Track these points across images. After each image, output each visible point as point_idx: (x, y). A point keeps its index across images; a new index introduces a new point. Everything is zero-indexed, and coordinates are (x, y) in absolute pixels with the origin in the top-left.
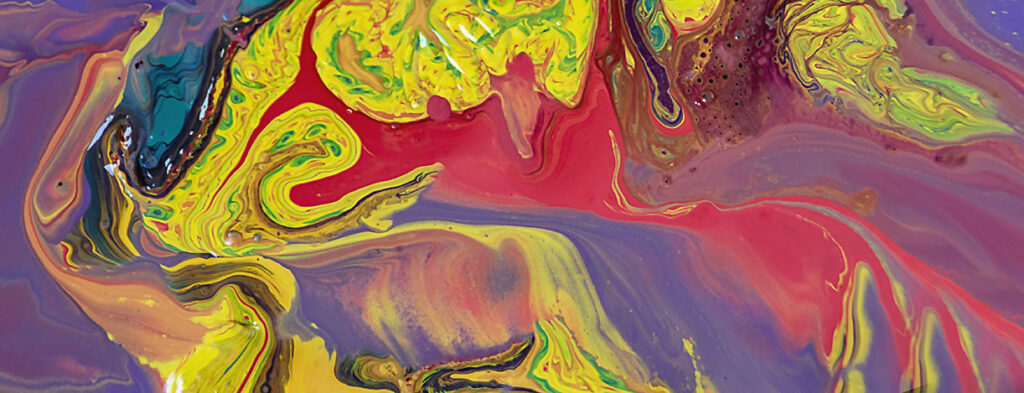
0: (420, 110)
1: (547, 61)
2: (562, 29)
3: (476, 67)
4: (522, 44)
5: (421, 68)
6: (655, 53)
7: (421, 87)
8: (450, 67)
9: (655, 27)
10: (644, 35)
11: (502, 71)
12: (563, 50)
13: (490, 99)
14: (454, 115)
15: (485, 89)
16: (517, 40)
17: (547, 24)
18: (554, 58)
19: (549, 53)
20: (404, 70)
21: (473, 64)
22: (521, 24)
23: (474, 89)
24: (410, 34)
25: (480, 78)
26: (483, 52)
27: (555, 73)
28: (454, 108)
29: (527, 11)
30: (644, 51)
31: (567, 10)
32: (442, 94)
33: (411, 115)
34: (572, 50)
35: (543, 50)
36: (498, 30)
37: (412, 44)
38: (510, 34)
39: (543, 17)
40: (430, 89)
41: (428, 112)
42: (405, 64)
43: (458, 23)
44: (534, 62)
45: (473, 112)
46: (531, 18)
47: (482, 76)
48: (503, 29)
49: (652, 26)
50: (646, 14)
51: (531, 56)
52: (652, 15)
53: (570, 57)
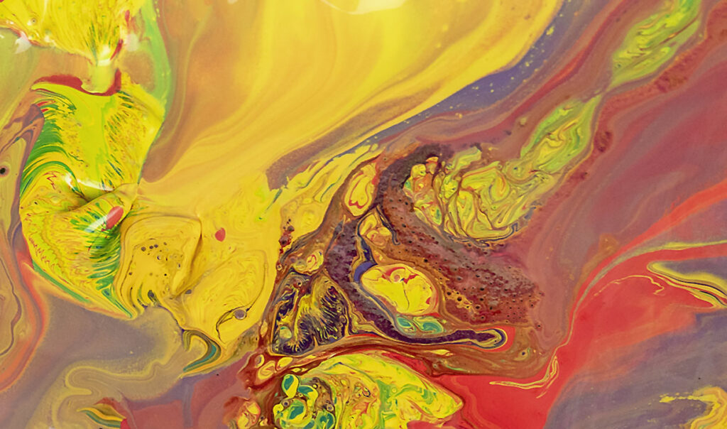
1: (421, 410)
2: (400, 390)
4: (401, 422)
6: (444, 334)
9: (424, 326)
10: (426, 336)
12: (416, 396)
16: (396, 424)
17: (391, 400)
18: (420, 405)
19: (415, 406)
22: (384, 416)
27: (432, 408)
29: (376, 409)
30: (439, 340)
31: (386, 382)
34: (419, 390)
35: (411, 410)
39: (385, 400)
46: (382, 407)
49: (423, 328)
50: (412, 328)
51: (412, 419)
52: (414, 325)
53: (423, 394)
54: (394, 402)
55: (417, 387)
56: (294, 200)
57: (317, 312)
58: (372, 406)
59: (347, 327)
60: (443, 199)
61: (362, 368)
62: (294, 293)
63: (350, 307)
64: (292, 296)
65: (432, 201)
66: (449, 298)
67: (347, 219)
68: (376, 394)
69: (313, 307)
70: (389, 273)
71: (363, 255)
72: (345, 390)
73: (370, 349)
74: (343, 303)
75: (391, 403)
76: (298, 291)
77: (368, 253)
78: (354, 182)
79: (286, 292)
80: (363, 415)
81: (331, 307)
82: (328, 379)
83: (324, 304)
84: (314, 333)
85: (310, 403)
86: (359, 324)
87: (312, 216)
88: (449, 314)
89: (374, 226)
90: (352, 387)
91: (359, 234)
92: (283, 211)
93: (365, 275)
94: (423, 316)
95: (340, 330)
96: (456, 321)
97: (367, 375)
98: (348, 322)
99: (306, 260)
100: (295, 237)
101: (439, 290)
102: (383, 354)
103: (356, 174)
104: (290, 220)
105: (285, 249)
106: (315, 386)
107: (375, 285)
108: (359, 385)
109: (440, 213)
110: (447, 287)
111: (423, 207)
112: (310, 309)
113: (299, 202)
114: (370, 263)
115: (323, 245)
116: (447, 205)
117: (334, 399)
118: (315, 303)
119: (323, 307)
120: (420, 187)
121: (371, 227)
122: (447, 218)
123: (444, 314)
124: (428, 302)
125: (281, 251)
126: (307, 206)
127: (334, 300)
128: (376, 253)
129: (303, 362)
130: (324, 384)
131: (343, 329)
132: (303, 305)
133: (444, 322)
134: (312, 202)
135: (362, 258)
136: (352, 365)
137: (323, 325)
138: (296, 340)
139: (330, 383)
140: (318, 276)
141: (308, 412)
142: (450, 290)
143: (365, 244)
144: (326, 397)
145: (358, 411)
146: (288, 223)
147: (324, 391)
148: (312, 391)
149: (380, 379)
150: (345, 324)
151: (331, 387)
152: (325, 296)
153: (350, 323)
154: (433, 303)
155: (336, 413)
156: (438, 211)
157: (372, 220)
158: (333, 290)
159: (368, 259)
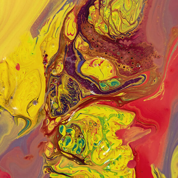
0: (132, 171)
1: (119, 124)
2: (108, 118)
3: (118, 150)
4: (112, 133)
5: (117, 169)
6: (120, 85)
7: (124, 170)
8: (117, 159)
9: (112, 84)
10: (114, 88)
11: (121, 141)
12: (115, 119)
13: (130, 146)
14: (135, 159)
15: (127, 147)
16: (110, 135)
17: (106, 124)
18: (118, 122)
19: (116, 123)
20: (117, 175)
21: (117, 151)
22: (105, 133)
23: (126, 151)
24: (105, 172)
25: (123, 149)
26: (114, 147)
27: (124, 122)
28: (132, 159)
29: (101, 130)
30: (119, 89)
31: (102, 116)
32: (127, 163)
33: (133, 174)
34: (116, 115)
35: (115, 126)
36: (106, 141)
37: (108, 172)
38: (108, 137)
39: (103, 125)
40: (124, 167)
41: (133, 168)
42: (115, 175)
43: (102, 155)
44: (119, 129)
45: (134, 152)
46: (103, 129)
47: (122, 148)
48: (106, 139)
49: (111, 85)
50: (107, 87)
51: (117, 130)
52: (107, 85)
53: (118, 116)
54: (107, 125)
55: (115, 114)
56: (45, 40)
57: (66, 92)
58: (99, 129)
59: (80, 95)
60: (106, 19)
61: (90, 113)
62: (55, 86)
63: (79, 85)
64: (55, 88)
66: (119, 68)
67: (68, 43)
68: (99, 123)
69: (64, 90)
70: (92, 63)
71: (79, 58)
72: (85, 126)
73: (91, 103)
74: (76, 85)
75: (106, 125)
76: (56, 85)
77: (81, 57)
78: (67, 23)
79: (51, 86)
80: (96, 135)
81: (71, 87)
82: (78, 123)
83: (68, 87)
84: (67, 102)
85: (73, 136)
86: (85, 92)
87: (54, 46)
88: (121, 75)
89: (81, 42)
90: (88, 123)
91: (75, 49)
92: (41, 47)
93: (82, 68)
94: (110, 79)
95: (78, 97)
96: (124, 77)
97: (93, 116)
98: (80, 93)
99: (56, 69)
100: (49, 59)
101: (115, 65)
102: (98, 104)
103: (67, 19)
104: (45, 51)
105: (46, 66)
106: (73, 128)
107: (87, 71)
108: (91, 121)
110: (117, 63)
111: (99, 26)
112: (63, 91)
113: (46, 41)
114: (83, 61)
115: (62, 59)
117: (82, 131)
118: (65, 88)
119: (68, 88)
121: (79, 43)
123: (119, 75)
124: (111, 72)
125: (45, 67)
126: (50, 42)
127: (72, 84)
128: (84, 55)
129: (65, 118)
130: (76, 126)
131: (79, 97)
132: (60, 90)
133: (120, 79)
134: (52, 39)
135: (79, 60)
136: (86, 113)
137: (70, 97)
138: (61, 108)
139: (79, 124)
140: (63, 75)
141: (73, 140)
142: (119, 64)
143: (79, 52)
144: (79, 131)
145: (93, 134)
146: (44, 53)
147: (77, 129)
148: (72, 130)
149: (99, 116)
150: (79, 94)
151: (80, 126)
152: (68, 83)
153: (81, 93)
154: (113, 72)
155: (85, 138)
156: (105, 26)
157: (79, 40)
158: (70, 80)
159: (82, 59)
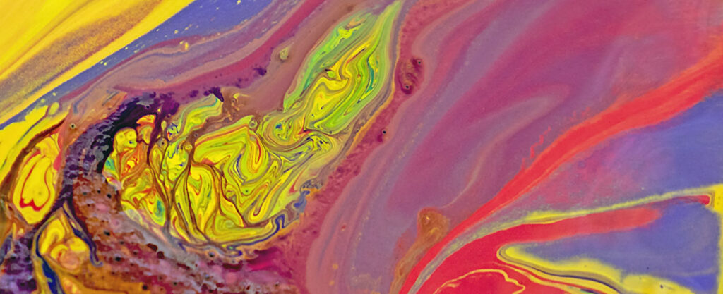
60: (167, 183)
65: (148, 187)
67: (18, 231)
77: (54, 284)
78: (27, 169)
89: (61, 238)
109: (163, 206)
116: (173, 192)
120: (129, 167)
121: (56, 239)
122: (174, 214)
143: (49, 268)
156: (159, 203)
